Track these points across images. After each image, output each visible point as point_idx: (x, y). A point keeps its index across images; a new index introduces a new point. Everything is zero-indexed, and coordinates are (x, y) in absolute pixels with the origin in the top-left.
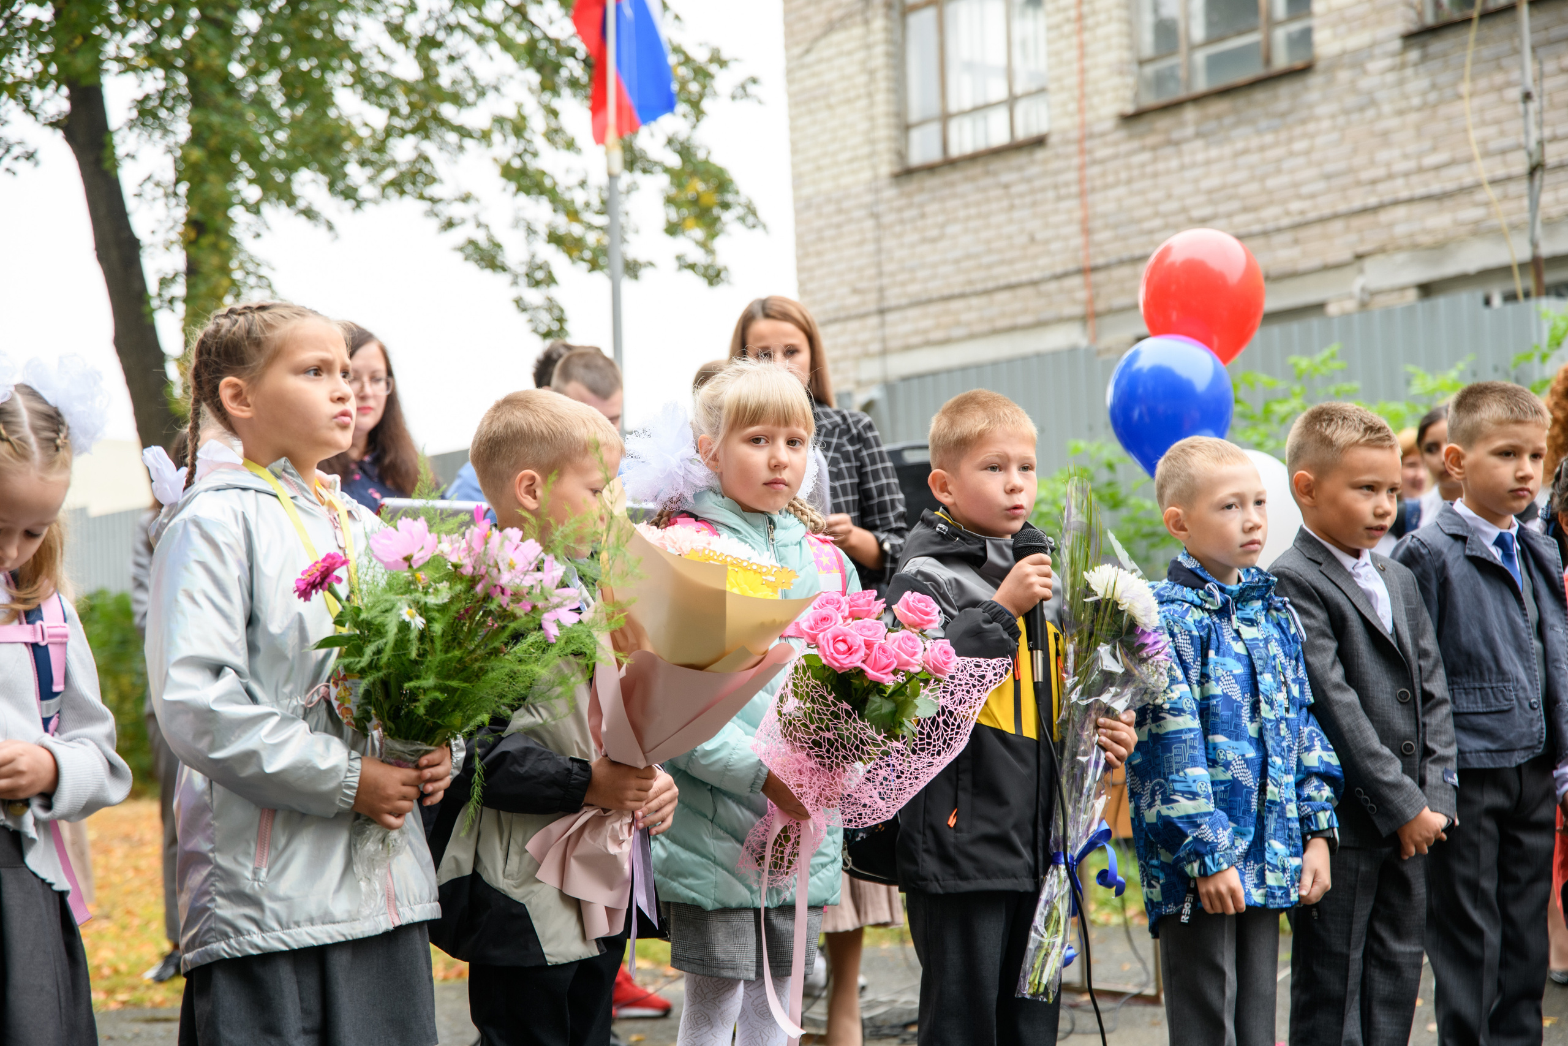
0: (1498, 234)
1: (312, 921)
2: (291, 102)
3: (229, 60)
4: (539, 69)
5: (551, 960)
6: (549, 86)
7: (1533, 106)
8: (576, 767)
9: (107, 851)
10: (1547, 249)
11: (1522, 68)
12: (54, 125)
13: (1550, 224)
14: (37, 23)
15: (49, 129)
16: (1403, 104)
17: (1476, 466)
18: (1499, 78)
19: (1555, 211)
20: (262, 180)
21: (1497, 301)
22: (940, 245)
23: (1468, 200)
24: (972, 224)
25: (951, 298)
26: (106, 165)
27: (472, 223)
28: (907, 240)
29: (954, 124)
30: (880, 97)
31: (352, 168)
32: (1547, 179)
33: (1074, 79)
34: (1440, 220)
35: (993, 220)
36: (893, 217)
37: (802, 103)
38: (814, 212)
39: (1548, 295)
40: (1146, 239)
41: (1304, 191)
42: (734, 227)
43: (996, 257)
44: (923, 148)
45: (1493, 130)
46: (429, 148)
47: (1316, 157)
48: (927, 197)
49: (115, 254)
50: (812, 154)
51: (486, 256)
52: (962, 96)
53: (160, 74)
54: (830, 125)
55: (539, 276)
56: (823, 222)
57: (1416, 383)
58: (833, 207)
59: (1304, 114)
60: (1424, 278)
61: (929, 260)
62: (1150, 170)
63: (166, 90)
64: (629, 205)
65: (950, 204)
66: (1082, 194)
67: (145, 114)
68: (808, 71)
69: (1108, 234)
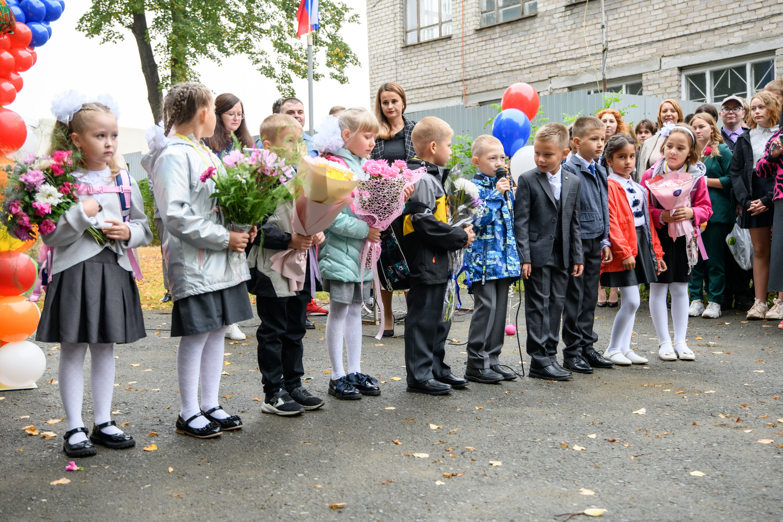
0: (593, 71)
1: (219, 282)
2: (205, 20)
3: (185, 6)
4: (286, 11)
5: (278, 296)
6: (289, 16)
7: (605, 30)
8: (286, 235)
9: (148, 261)
10: (607, 77)
11: (602, 17)
12: (129, 27)
13: (609, 68)
15: (127, 29)
16: (565, 29)
17: (585, 144)
18: (595, 21)
19: (611, 65)
20: (196, 46)
21: (592, 93)
22: (416, 71)
23: (584, 60)
24: (427, 64)
25: (420, 88)
26: (146, 40)
27: (264, 61)
28: (406, 69)
29: (422, 31)
30: (398, 22)
31: (225, 42)
32: (608, 54)
33: (461, 18)
34: (575, 67)
35: (434, 63)
36: (402, 61)
37: (372, 23)
38: (376, 59)
39: (608, 91)
40: (483, 70)
41: (533, 56)
42: (350, 64)
43: (434, 75)
44: (412, 39)
45: (592, 38)
46: (250, 36)
47: (537, 45)
48: (412, 55)
49: (149, 70)
50: (375, 40)
51: (269, 72)
52: (424, 22)
53: (163, 10)
54: (381, 31)
55: (286, 79)
56: (378, 63)
57: (566, 118)
58: (382, 58)
59: (534, 31)
60: (570, 85)
61: (413, 76)
62: (484, 48)
63: (165, 15)
64: (315, 56)
65: (420, 58)
66: (463, 55)
67: (158, 23)
68: (374, 13)
69: (471, 69)
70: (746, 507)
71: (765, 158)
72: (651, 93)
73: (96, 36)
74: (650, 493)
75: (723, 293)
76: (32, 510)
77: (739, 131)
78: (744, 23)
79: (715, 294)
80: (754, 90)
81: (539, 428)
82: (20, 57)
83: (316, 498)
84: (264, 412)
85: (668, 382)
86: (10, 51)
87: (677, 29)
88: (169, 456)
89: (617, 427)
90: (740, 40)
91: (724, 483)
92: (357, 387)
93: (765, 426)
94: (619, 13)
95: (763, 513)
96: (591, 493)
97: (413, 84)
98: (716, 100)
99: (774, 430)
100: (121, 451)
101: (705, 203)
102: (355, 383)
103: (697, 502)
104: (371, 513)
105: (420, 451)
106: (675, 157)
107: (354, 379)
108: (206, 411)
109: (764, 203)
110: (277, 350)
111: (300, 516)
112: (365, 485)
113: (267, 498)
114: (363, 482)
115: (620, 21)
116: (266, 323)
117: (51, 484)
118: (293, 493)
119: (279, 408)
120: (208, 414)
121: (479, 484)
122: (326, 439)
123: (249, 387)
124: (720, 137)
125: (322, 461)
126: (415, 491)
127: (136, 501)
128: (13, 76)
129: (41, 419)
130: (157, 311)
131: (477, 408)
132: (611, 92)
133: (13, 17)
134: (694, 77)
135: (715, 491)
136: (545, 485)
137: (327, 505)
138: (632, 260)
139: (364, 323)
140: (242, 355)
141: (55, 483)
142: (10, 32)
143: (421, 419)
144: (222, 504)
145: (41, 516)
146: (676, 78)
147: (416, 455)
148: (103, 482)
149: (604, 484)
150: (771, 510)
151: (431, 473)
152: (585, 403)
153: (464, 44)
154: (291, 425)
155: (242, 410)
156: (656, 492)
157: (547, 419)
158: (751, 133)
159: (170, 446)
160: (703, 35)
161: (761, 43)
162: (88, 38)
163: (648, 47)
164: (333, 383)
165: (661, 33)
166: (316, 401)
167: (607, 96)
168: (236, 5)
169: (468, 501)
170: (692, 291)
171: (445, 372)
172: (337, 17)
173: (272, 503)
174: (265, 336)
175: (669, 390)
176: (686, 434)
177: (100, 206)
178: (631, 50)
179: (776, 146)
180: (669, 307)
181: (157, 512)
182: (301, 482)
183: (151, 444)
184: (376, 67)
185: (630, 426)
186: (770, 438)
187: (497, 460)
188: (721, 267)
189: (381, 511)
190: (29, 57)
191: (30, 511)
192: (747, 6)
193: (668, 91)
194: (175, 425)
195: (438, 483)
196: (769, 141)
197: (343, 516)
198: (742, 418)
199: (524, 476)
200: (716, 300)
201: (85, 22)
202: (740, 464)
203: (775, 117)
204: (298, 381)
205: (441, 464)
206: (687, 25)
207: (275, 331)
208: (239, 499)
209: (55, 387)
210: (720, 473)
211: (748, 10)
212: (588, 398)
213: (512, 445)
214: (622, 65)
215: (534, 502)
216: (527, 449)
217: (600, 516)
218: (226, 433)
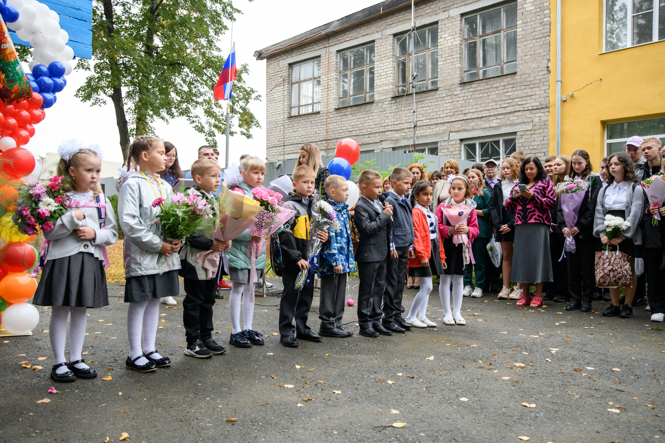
0: (408, 139)
2: (160, 94)
3: (148, 85)
5: (199, 279)
7: (415, 114)
8: (210, 241)
9: (114, 250)
10: (416, 143)
11: (414, 106)
12: (110, 96)
13: (418, 137)
14: (107, 74)
15: (109, 97)
16: (391, 111)
17: (400, 185)
18: (410, 108)
19: (419, 135)
20: (153, 110)
21: (407, 152)
22: (297, 133)
23: (402, 131)
24: (304, 129)
25: (299, 144)
26: (121, 105)
27: (198, 122)
28: (290, 131)
29: (301, 108)
30: (286, 101)
31: (173, 109)
32: (417, 128)
33: (326, 101)
34: (397, 135)
35: (308, 128)
36: (287, 126)
37: (269, 101)
38: (271, 124)
39: (417, 152)
40: (339, 134)
41: (371, 127)
42: (254, 126)
43: (308, 136)
44: (294, 112)
45: (408, 118)
46: (189, 106)
47: (374, 120)
48: (295, 122)
49: (121, 124)
50: (271, 112)
51: (200, 129)
52: (303, 102)
53: (133, 87)
54: (275, 106)
55: (211, 134)
56: (272, 126)
57: (390, 167)
58: (275, 123)
59: (372, 111)
60: (393, 146)
61: (294, 136)
62: (340, 120)
63: (134, 90)
64: (231, 120)
65: (299, 124)
66: (326, 124)
67: (129, 95)
68: (271, 95)
69: (331, 133)
70: (492, 421)
71: (510, 199)
72: (443, 154)
73: (87, 101)
74: (435, 412)
75: (484, 282)
76: (22, 420)
77: (496, 182)
78: (498, 115)
79: (479, 283)
80: (505, 156)
81: (366, 369)
82: (34, 115)
83: (218, 414)
84: (186, 355)
85: (448, 339)
86: (27, 110)
87: (459, 116)
88: (120, 384)
89: (416, 368)
90: (496, 125)
91: (480, 405)
92: (249, 339)
93: (506, 368)
94: (424, 104)
95: (503, 425)
96: (398, 412)
97: (294, 141)
98: (482, 160)
99: (511, 371)
100: (87, 380)
101: (475, 225)
102: (247, 336)
103: (463, 418)
104: (254, 425)
105: (288, 384)
106: (457, 195)
107: (247, 334)
108: (146, 354)
109: (509, 226)
110: (196, 314)
111: (206, 427)
112: (251, 406)
113: (184, 414)
114: (250, 404)
115: (425, 109)
116: (190, 296)
117: (37, 402)
118: (202, 411)
119: (196, 352)
120: (147, 356)
121: (326, 406)
122: (227, 374)
123: (177, 338)
124: (484, 185)
125: (223, 389)
126: (283, 411)
127: (95, 415)
128: (29, 127)
129: (33, 357)
130: (118, 284)
131: (327, 355)
132: (419, 152)
133: (31, 89)
134: (469, 146)
135: (475, 410)
136: (369, 407)
137: (225, 419)
138: (427, 261)
139: (256, 296)
140: (173, 316)
141: (40, 402)
142: (29, 98)
143: (290, 361)
144: (154, 418)
145: (29, 425)
146: (458, 145)
147: (286, 386)
148: (74, 402)
149: (406, 406)
150: (508, 423)
151: (295, 398)
152: (396, 352)
153: (328, 117)
154: (204, 364)
155: (171, 353)
156: (438, 411)
157: (372, 363)
158: (502, 183)
159: (121, 377)
160: (475, 120)
161: (509, 127)
162: (82, 102)
163: (442, 125)
164: (232, 336)
165: (449, 118)
166: (220, 349)
167: (416, 155)
168: (181, 85)
169: (318, 417)
170: (465, 280)
171: (307, 331)
172: (247, 96)
173: (188, 417)
174: (189, 305)
175: (449, 344)
176: (459, 373)
177: (84, 216)
178: (431, 127)
179: (517, 192)
180: (451, 290)
181: (109, 423)
182: (208, 403)
183: (108, 376)
184: (271, 129)
185: (424, 367)
186: (509, 376)
187: (338, 390)
188: (483, 265)
189: (260, 424)
190: (40, 115)
191: (21, 421)
192: (500, 105)
193: (454, 153)
194: (125, 363)
195: (299, 405)
196: (513, 189)
197: (235, 427)
198: (493, 363)
199: (355, 400)
200: (480, 286)
201: (81, 92)
202: (490, 393)
203: (516, 174)
204: (210, 335)
205: (301, 392)
206: (465, 114)
207: (196, 302)
208: (165, 415)
209: (45, 335)
210: (478, 399)
211: (501, 107)
212: (398, 349)
213: (348, 380)
214: (426, 136)
215: (360, 418)
216: (358, 383)
217: (402, 427)
218: (159, 369)
